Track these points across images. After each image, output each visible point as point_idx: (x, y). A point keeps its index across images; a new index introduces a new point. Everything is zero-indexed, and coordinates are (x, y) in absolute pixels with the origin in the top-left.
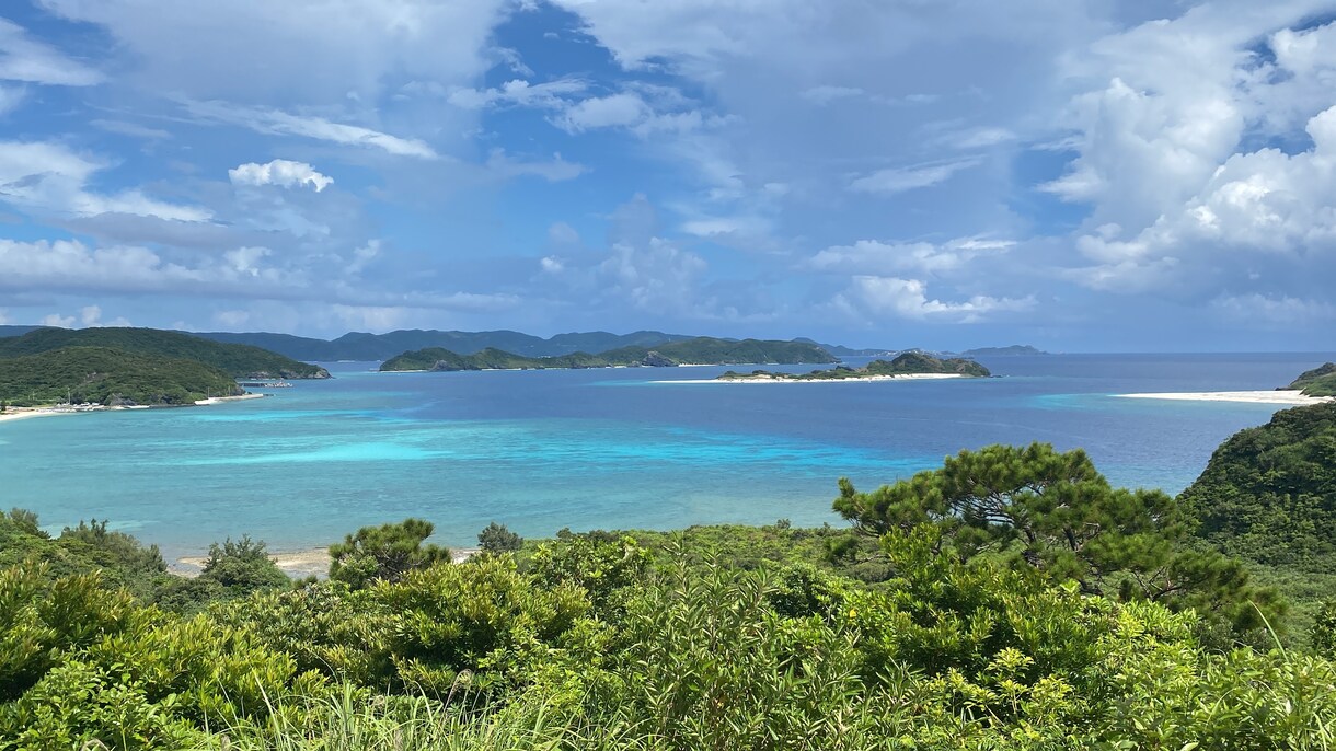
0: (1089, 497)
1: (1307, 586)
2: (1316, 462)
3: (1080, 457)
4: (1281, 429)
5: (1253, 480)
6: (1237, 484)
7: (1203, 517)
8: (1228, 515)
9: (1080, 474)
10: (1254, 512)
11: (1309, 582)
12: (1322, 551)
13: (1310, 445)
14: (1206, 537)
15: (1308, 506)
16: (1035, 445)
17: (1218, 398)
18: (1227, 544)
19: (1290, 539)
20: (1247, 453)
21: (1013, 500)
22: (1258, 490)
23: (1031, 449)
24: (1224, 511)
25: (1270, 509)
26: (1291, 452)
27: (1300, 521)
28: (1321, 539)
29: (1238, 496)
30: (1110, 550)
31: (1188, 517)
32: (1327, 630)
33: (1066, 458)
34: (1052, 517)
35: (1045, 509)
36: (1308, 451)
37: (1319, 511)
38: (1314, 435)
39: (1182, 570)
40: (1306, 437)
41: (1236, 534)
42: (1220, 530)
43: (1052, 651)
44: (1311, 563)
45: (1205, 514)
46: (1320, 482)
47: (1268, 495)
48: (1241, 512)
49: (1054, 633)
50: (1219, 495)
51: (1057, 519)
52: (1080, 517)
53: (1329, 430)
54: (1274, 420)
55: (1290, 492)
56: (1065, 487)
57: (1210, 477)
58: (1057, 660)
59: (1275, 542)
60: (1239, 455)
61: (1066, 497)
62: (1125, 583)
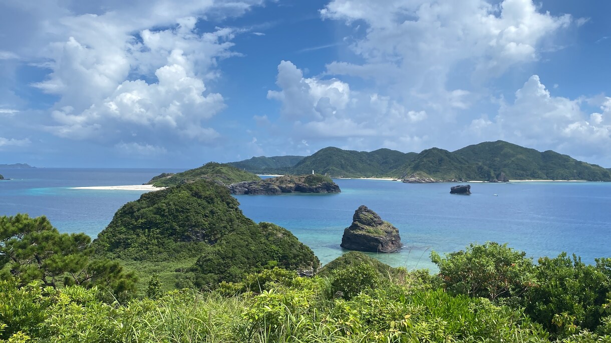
0: (47, 239)
1: (154, 268)
2: (158, 215)
3: (44, 219)
4: (144, 201)
5: (132, 224)
6: (125, 226)
7: (111, 243)
8: (121, 240)
9: (43, 228)
10: (133, 238)
11: (155, 266)
12: (160, 253)
13: (155, 208)
14: (111, 251)
15: (155, 234)
16: (19, 215)
17: (117, 189)
18: (121, 254)
19: (147, 249)
20: (130, 213)
21: (6, 244)
22: (134, 228)
23: (16, 217)
24: (120, 239)
25: (139, 236)
26: (148, 211)
27: (151, 240)
28: (159, 248)
29: (126, 232)
30: (57, 263)
31: (103, 243)
32: (153, 287)
33: (36, 221)
34: (28, 250)
35: (23, 247)
36: (155, 210)
37: (159, 235)
38: (158, 204)
39: (92, 269)
40: (154, 204)
41: (125, 249)
42: (118, 248)
43: (20, 319)
44: (155, 258)
45: (111, 241)
46: (159, 223)
47: (138, 230)
48: (127, 239)
49: (22, 309)
50: (117, 232)
51: (30, 251)
52: (42, 248)
53: (163, 201)
54: (141, 198)
55: (148, 228)
56: (35, 235)
57: (113, 225)
58: (23, 323)
59: (141, 251)
60: (127, 214)
61: (36, 240)
62: (66, 278)
